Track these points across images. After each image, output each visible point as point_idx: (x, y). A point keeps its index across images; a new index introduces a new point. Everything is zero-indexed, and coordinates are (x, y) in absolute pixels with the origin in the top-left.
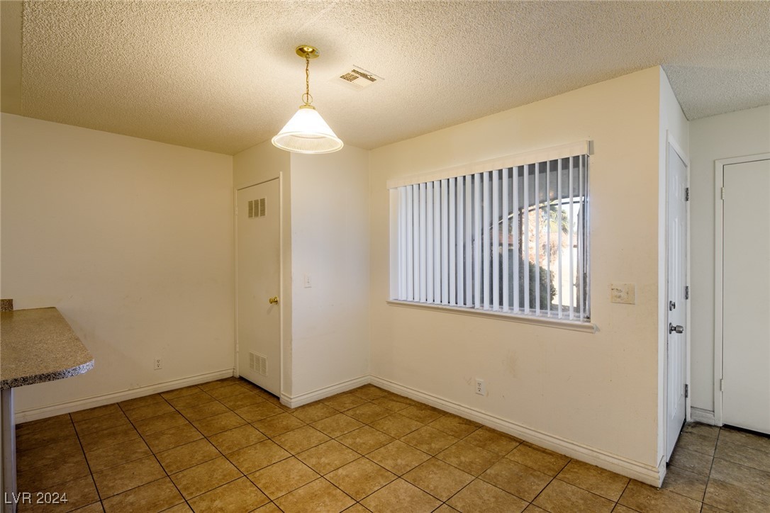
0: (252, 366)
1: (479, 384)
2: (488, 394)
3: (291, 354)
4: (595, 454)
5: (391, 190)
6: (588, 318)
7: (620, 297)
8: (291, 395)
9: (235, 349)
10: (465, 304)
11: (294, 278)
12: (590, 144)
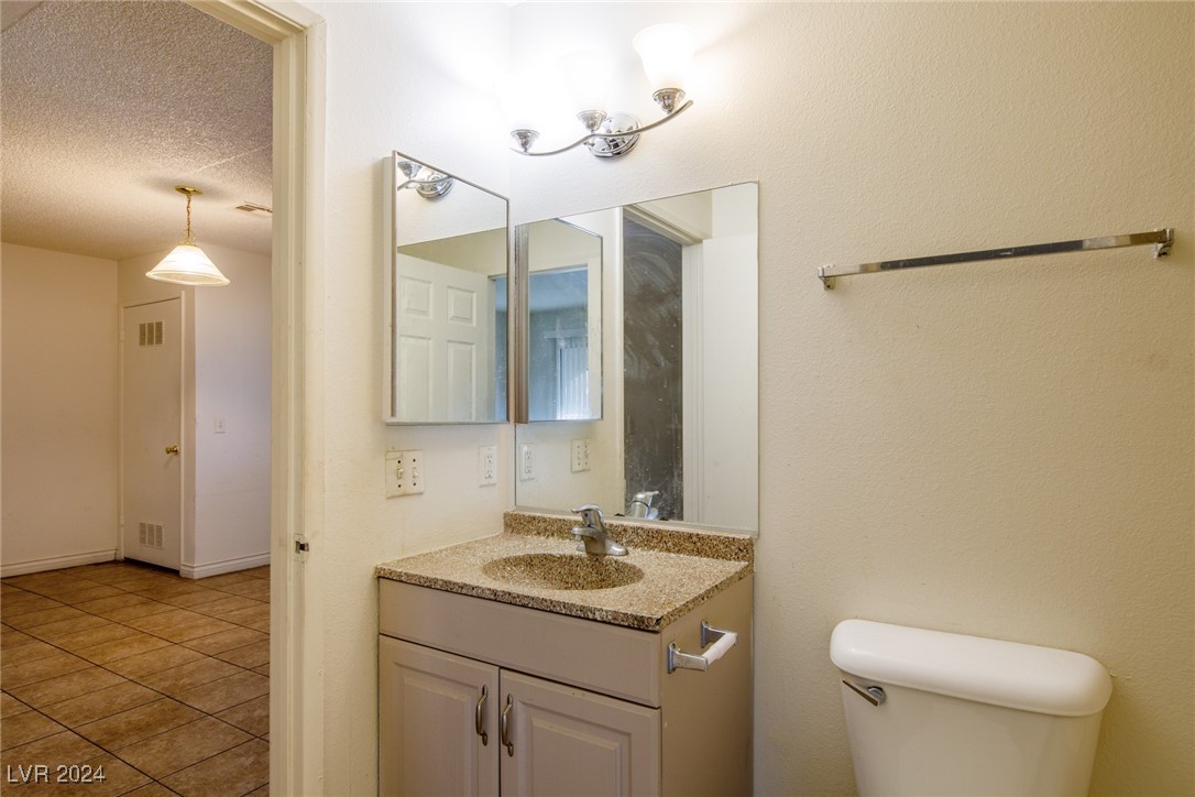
0: (143, 540)
3: (194, 513)
8: (193, 563)
9: (119, 522)
11: (198, 420)
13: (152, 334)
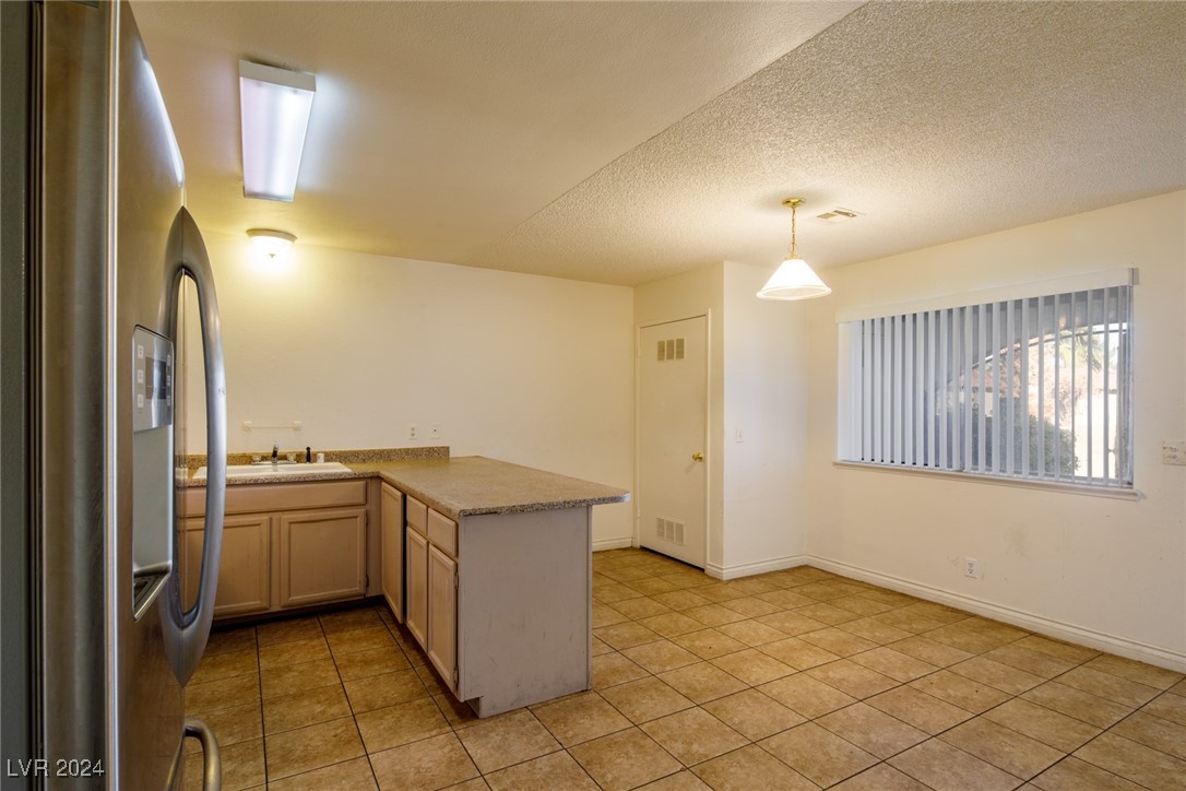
0: (661, 534)
1: (971, 565)
2: (983, 576)
3: (722, 518)
4: (1138, 647)
5: (840, 326)
6: (1130, 484)
7: (1174, 457)
8: (721, 563)
9: (635, 514)
10: (950, 466)
11: (726, 430)
12: (1134, 272)
13: (672, 350)
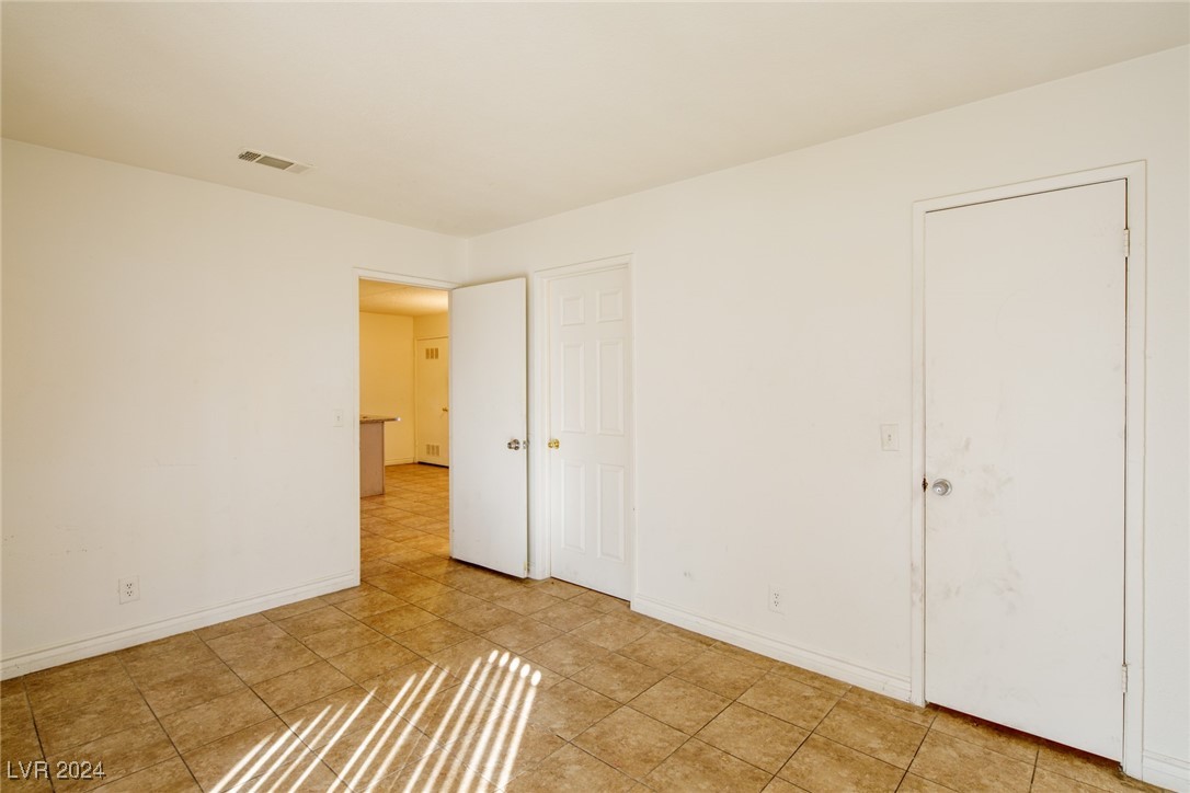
9: (415, 445)
13: (432, 354)
